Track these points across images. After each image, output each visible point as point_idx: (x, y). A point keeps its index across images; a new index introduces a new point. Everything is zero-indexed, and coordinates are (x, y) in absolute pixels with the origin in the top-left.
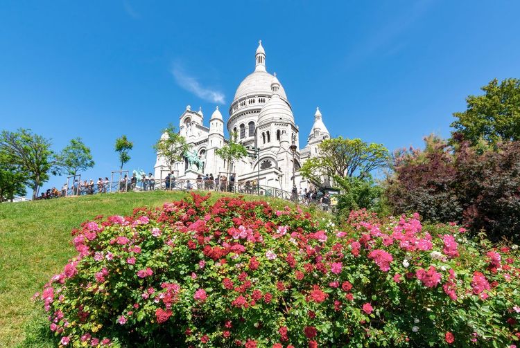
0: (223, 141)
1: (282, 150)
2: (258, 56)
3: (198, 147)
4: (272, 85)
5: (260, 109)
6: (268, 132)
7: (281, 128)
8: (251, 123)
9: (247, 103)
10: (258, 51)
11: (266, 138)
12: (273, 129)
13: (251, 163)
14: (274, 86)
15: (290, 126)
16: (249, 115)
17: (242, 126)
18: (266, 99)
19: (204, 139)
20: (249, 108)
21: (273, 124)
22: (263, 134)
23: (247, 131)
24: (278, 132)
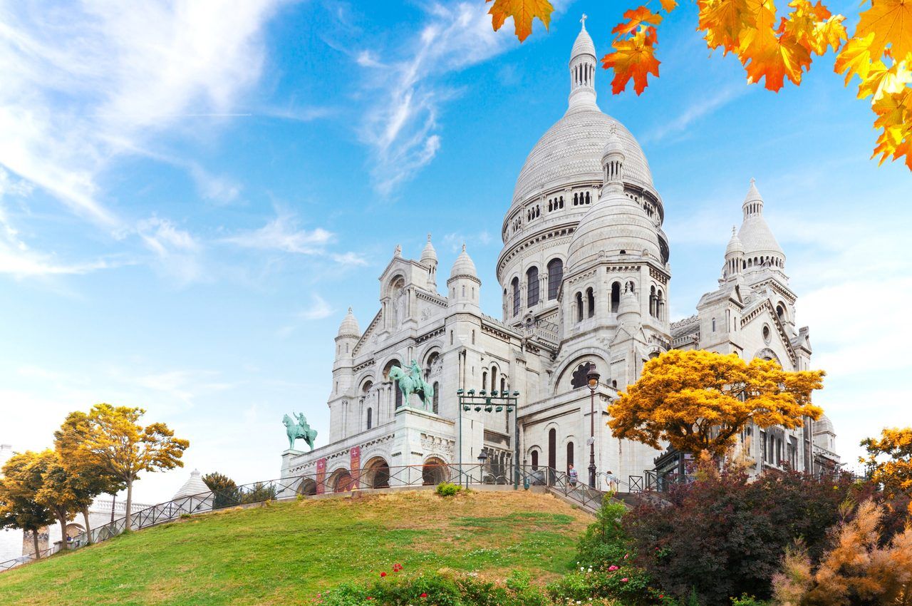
0: (478, 330)
1: (622, 336)
2: (577, 63)
3: (423, 347)
4: (607, 156)
5: (577, 223)
6: (590, 291)
7: (623, 278)
8: (555, 264)
9: (544, 210)
10: (576, 50)
11: (586, 305)
12: (602, 284)
13: (549, 372)
14: (609, 160)
15: (645, 269)
16: (549, 241)
17: (532, 271)
18: (594, 193)
19: (436, 326)
20: (550, 225)
21: (604, 268)
22: (579, 295)
23: (544, 286)
24: (616, 287)
